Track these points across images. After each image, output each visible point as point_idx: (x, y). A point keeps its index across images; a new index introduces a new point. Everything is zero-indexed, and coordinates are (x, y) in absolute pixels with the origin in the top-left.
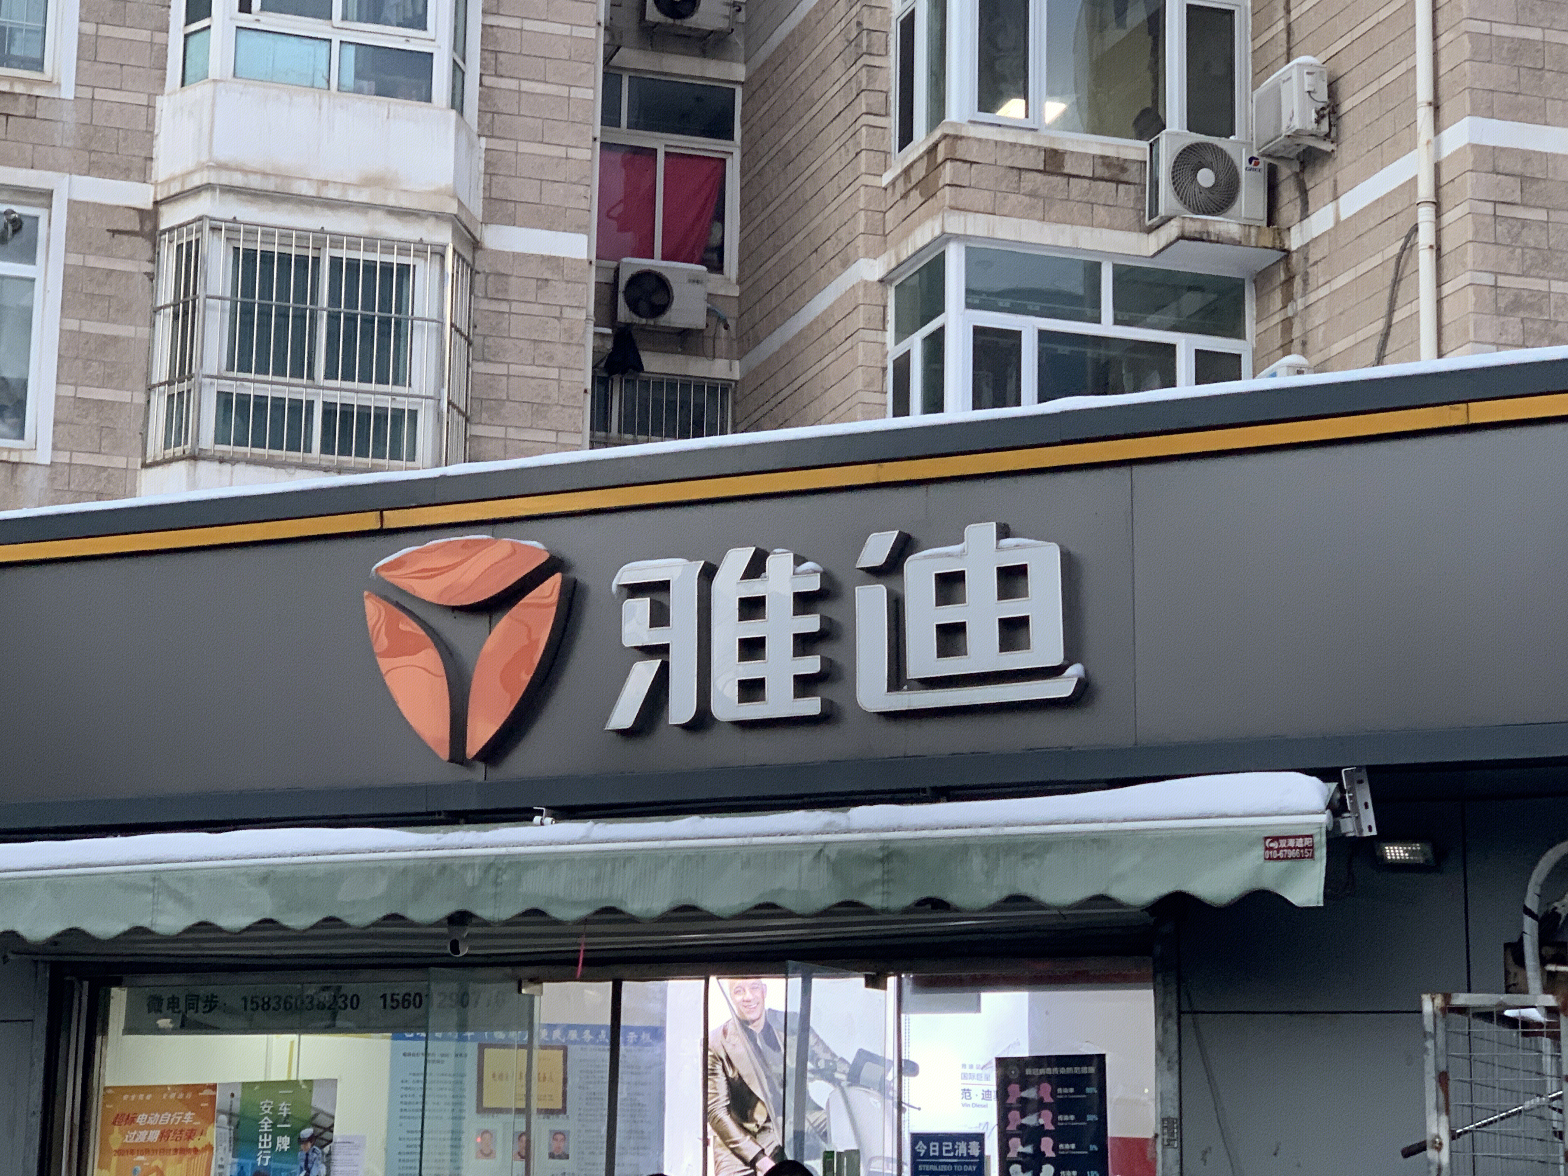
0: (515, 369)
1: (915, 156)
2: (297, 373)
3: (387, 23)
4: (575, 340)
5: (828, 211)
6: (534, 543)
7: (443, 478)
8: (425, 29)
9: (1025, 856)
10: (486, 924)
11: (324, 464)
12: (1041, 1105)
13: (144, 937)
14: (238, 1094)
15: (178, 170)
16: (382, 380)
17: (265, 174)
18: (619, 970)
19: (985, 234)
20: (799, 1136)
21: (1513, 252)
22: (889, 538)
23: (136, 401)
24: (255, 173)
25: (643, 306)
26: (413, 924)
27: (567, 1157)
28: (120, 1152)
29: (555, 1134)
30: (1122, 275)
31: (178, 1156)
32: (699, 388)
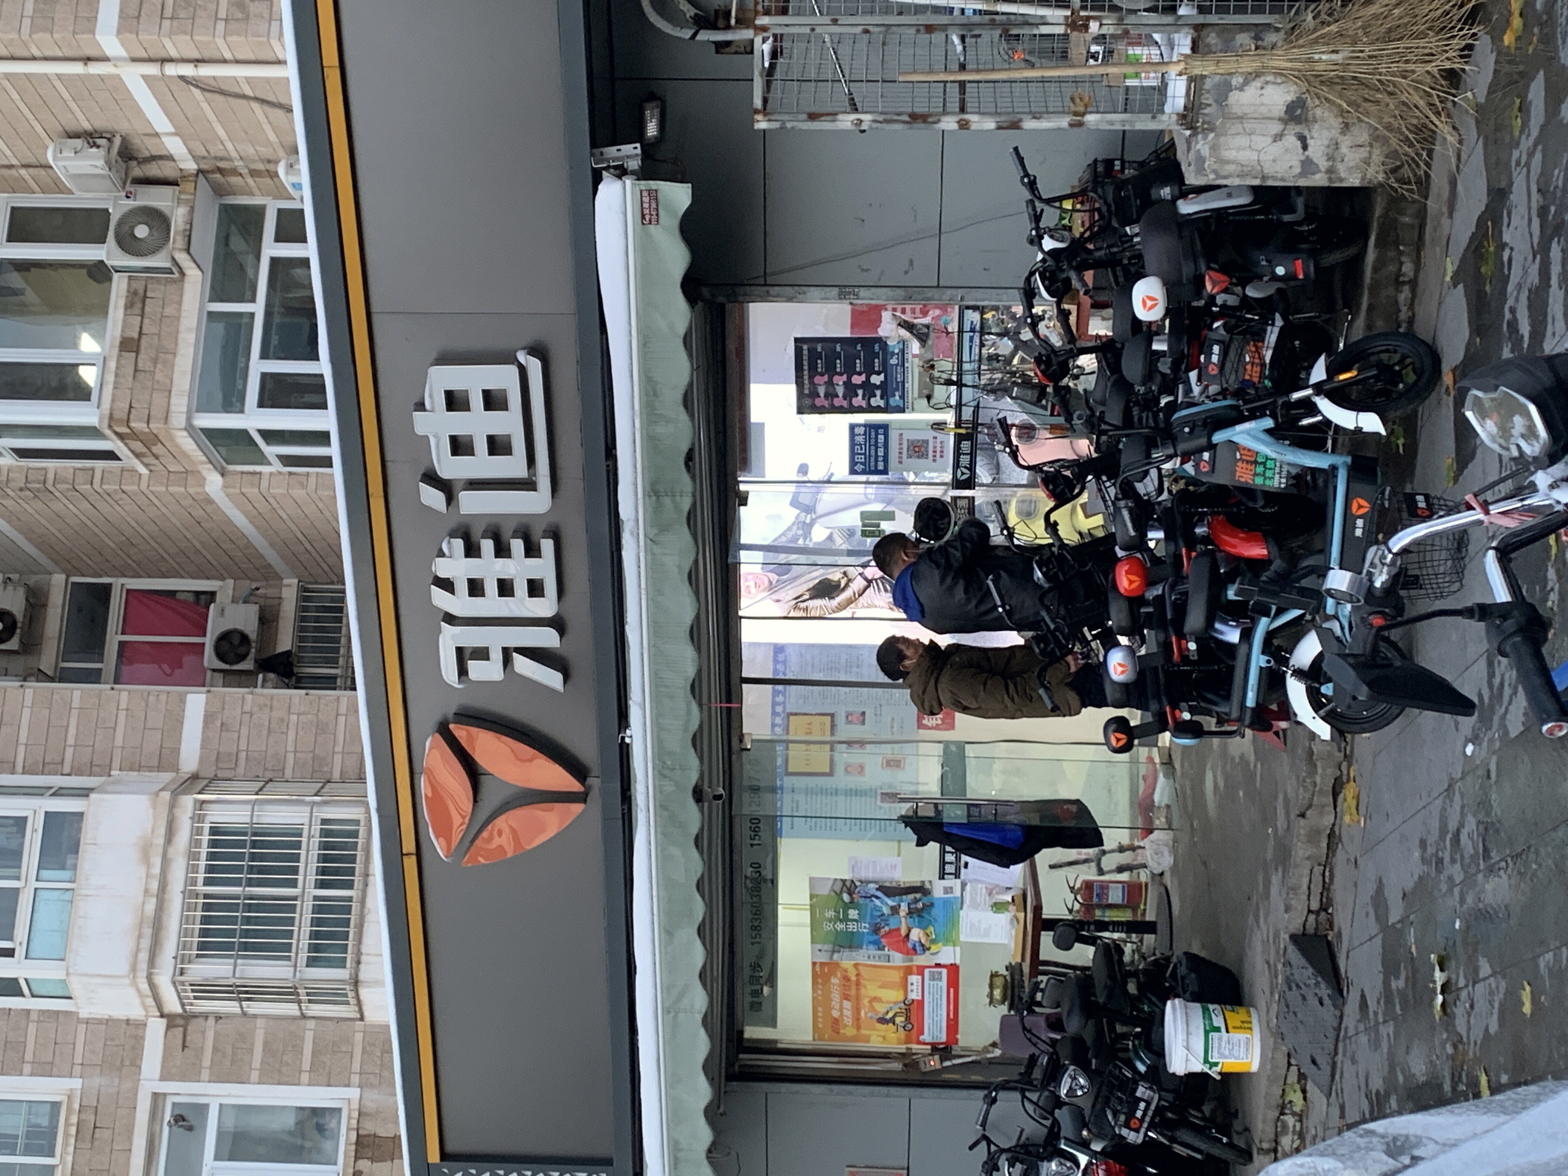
0: (290, 748)
1: (125, 449)
2: (292, 909)
3: (22, 845)
4: (269, 703)
5: (169, 515)
6: (428, 744)
7: (379, 810)
8: (26, 818)
9: (655, 395)
10: (701, 775)
11: (361, 887)
12: (830, 383)
13: (709, 1018)
14: (819, 946)
15: (137, 1001)
17: (140, 936)
18: (735, 680)
19: (186, 399)
20: (850, 553)
21: (200, 6)
22: (425, 489)
23: (313, 1027)
24: (138, 943)
25: (242, 650)
26: (702, 829)
27: (863, 714)
28: (858, 1028)
29: (848, 722)
30: (217, 295)
31: (862, 987)
32: (305, 609)
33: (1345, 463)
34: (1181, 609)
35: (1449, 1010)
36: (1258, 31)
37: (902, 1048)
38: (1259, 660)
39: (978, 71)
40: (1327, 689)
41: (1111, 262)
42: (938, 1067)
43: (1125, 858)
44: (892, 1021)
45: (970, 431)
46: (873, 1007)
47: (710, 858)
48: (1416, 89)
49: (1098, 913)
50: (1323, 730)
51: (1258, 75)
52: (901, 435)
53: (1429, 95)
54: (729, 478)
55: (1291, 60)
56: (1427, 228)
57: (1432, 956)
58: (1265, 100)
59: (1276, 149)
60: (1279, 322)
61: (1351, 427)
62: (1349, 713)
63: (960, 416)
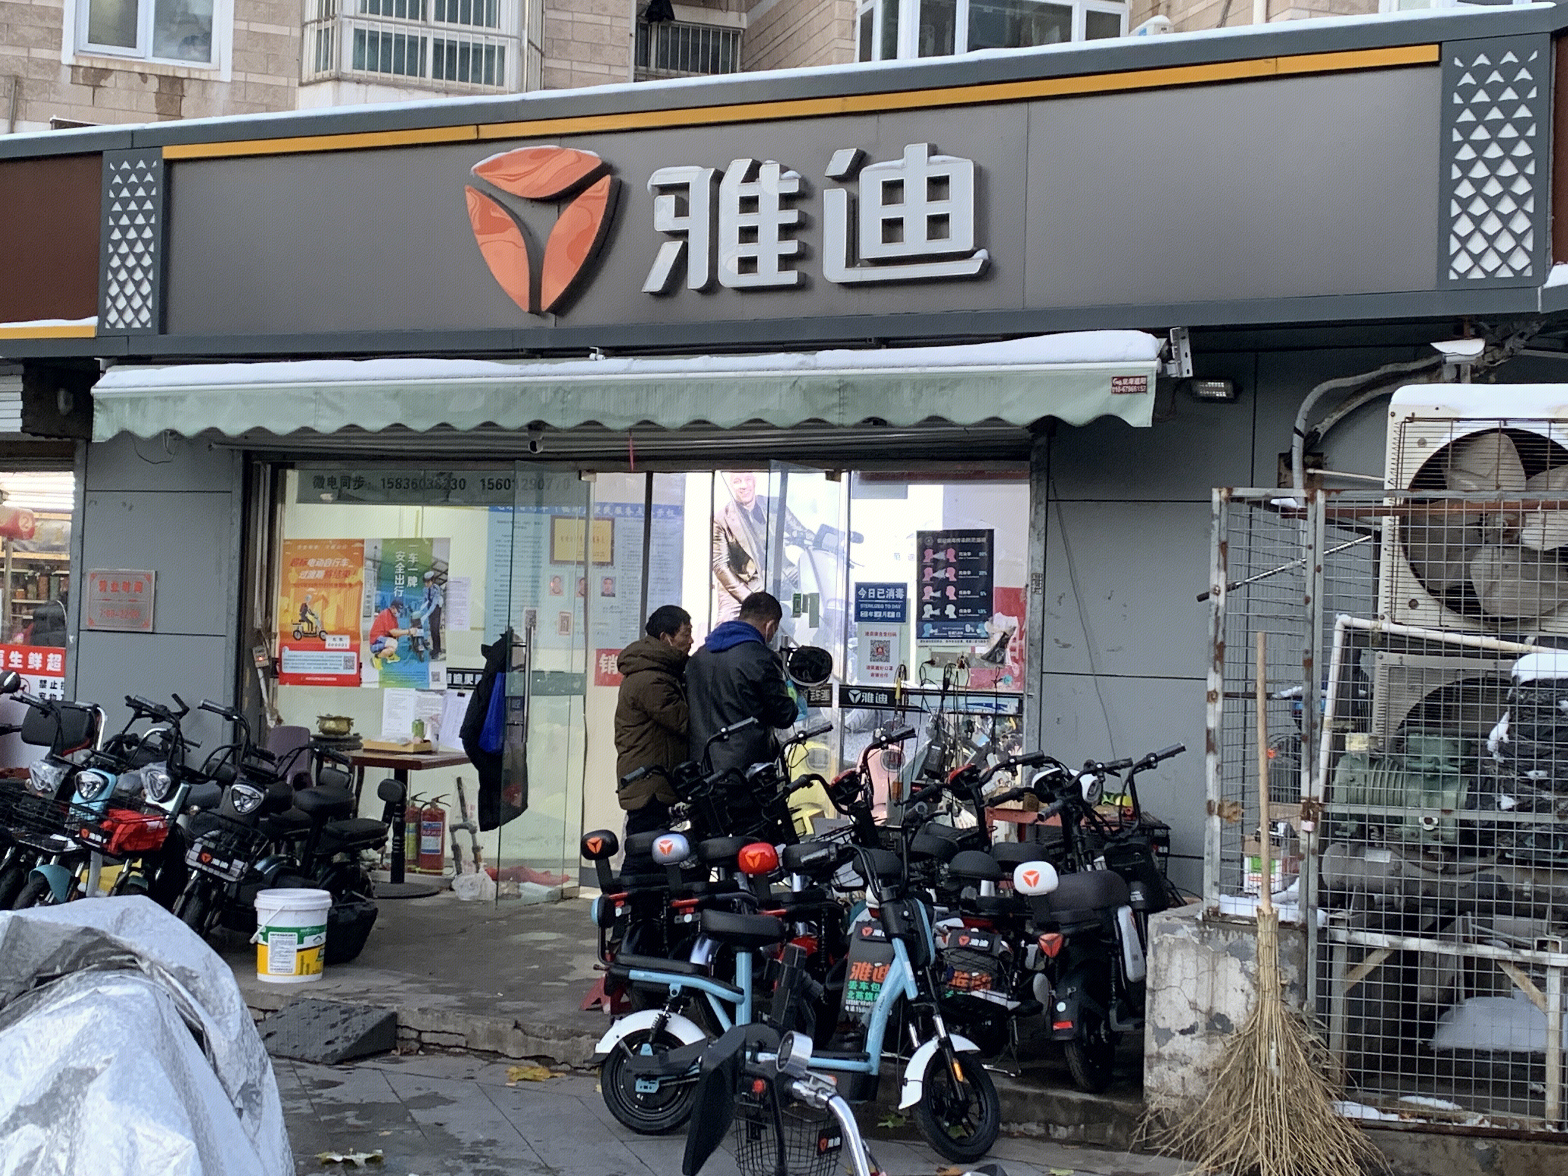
0: (578, 17)
2: (414, 16)
6: (591, 152)
7: (524, 101)
9: (942, 388)
10: (556, 430)
11: (436, 86)
12: (947, 564)
13: (310, 435)
14: (380, 547)
16: (478, 22)
18: (649, 465)
20: (777, 583)
22: (851, 153)
23: (293, 34)
26: (502, 429)
27: (614, 595)
28: (296, 585)
29: (605, 579)
31: (338, 589)
32: (716, 34)
33: (871, 1069)
34: (725, 907)
35: (327, 1167)
36: (1299, 987)
37: (276, 629)
38: (676, 983)
39: (1265, 711)
40: (646, 1050)
41: (1068, 842)
42: (257, 665)
43: (467, 854)
44: (304, 619)
45: (898, 703)
46: (317, 600)
47: (471, 437)
48: (1240, 1142)
49: (411, 826)
50: (605, 1046)
51: (1256, 986)
52: (895, 635)
53: (1234, 1155)
54: (853, 463)
55: (1271, 1019)
56: (1103, 1152)
57: (380, 1151)
58: (1231, 994)
59: (1182, 1004)
60: (1012, 1005)
61: (908, 1075)
62: (622, 1071)
63: (912, 694)
